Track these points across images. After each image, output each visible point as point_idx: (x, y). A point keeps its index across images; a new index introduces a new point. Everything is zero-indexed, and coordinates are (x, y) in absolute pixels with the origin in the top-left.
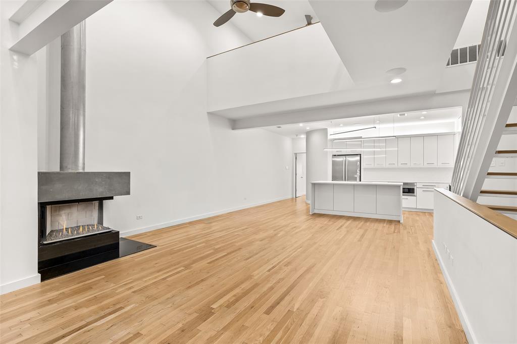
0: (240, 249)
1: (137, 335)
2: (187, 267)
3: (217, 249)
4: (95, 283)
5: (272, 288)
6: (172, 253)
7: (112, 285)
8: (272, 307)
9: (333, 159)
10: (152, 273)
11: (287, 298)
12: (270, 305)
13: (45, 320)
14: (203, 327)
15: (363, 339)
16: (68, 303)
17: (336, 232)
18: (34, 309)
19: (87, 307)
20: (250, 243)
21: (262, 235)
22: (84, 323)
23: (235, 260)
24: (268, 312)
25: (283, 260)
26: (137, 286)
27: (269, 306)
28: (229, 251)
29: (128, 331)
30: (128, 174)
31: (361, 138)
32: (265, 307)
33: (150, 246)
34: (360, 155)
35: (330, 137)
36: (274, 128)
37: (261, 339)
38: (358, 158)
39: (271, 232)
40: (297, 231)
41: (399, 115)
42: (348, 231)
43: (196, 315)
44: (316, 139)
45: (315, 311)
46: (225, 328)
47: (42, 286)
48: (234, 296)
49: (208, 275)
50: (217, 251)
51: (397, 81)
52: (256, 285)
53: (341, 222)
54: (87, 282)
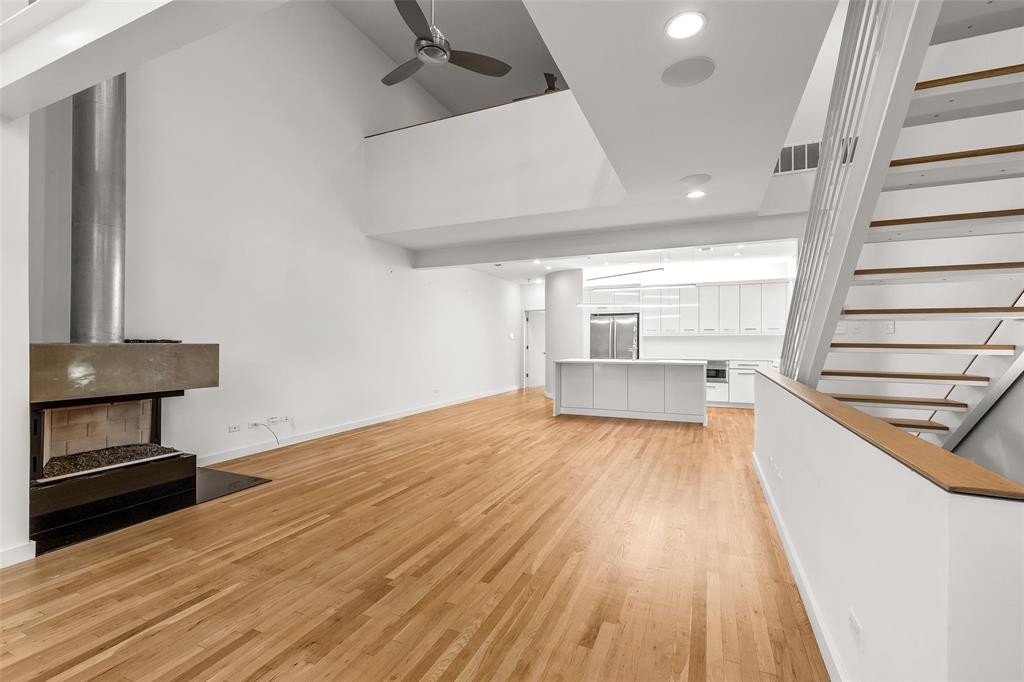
0: (432, 478)
1: (251, 634)
2: (334, 514)
3: (389, 480)
4: (155, 552)
5: (492, 540)
6: (302, 491)
7: (190, 553)
8: (495, 571)
9: (593, 321)
10: (266, 529)
11: (519, 555)
12: (491, 566)
13: (56, 624)
14: (373, 611)
15: (646, 609)
16: (104, 589)
17: (598, 446)
18: (29, 606)
19: (142, 594)
20: (449, 468)
21: (470, 453)
22: (139, 622)
23: (425, 497)
24: (488, 579)
25: (509, 494)
26: (241, 551)
27: (488, 569)
28: (411, 482)
29: (232, 629)
30: (215, 348)
31: (639, 285)
32: (482, 572)
33: (257, 481)
34: (638, 314)
35: (586, 284)
36: (490, 266)
37: (479, 622)
38: (634, 320)
39: (486, 448)
40: (531, 445)
41: (700, 250)
42: (618, 443)
43: (360, 592)
44: (562, 286)
45: (566, 572)
46: (414, 611)
47: (39, 565)
48: (427, 556)
49: (376, 525)
50: (388, 484)
51: (696, 194)
52: (464, 537)
53: (605, 429)
54: (137, 551)
